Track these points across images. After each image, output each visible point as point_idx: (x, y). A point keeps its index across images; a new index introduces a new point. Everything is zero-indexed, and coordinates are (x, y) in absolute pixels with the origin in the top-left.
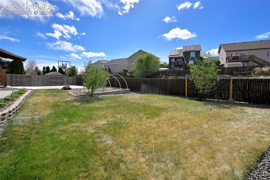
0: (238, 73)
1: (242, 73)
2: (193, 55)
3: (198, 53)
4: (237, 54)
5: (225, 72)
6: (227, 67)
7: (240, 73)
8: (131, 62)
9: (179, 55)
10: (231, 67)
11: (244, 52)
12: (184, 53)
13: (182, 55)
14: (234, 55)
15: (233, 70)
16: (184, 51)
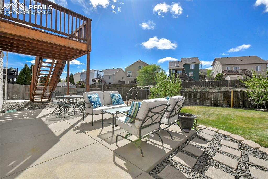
0: (240, 85)
1: (243, 85)
2: (192, 67)
3: (197, 65)
4: (232, 67)
5: (228, 84)
6: (229, 79)
7: (241, 85)
8: (128, 72)
9: (179, 67)
10: (233, 80)
11: (238, 66)
12: (184, 65)
13: (182, 67)
14: (229, 68)
15: (235, 83)
16: (184, 63)
